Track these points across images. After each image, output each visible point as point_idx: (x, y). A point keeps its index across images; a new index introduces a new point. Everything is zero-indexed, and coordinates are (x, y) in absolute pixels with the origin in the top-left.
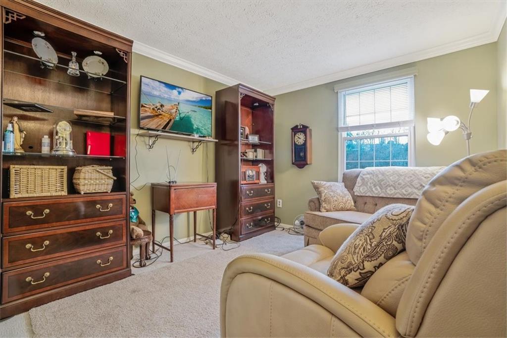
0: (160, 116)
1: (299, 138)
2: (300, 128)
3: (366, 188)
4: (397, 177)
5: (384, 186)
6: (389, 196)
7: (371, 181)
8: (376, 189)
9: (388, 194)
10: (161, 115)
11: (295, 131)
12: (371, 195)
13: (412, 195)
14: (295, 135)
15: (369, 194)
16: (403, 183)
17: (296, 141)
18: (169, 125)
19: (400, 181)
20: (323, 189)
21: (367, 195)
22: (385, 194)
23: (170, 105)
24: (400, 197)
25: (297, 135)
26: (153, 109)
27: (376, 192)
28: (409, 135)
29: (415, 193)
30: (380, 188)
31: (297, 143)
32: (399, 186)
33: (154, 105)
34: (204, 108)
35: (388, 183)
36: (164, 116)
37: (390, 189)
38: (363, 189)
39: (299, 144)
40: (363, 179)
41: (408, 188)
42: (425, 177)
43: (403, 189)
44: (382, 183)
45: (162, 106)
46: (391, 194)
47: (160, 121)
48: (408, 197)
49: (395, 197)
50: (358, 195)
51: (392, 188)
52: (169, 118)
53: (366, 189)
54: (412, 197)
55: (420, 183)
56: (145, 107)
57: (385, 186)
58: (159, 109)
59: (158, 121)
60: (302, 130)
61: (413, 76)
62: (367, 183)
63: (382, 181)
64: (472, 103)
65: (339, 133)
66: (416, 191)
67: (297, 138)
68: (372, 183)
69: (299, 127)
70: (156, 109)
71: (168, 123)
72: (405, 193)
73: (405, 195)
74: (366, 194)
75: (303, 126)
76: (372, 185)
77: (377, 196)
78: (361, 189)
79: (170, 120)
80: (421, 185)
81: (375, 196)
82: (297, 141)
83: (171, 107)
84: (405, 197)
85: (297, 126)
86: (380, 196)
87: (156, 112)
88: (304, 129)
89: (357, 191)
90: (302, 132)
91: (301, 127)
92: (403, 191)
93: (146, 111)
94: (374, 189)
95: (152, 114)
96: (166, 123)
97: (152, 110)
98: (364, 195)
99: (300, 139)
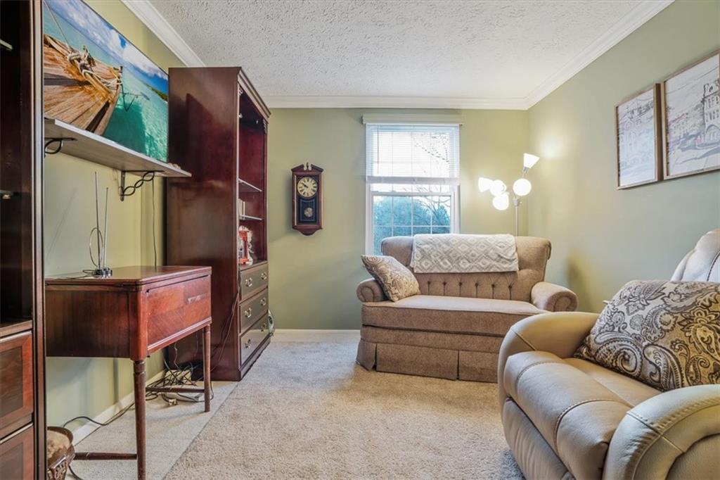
0: (87, 88)
1: (305, 186)
2: (308, 171)
3: (429, 262)
4: (467, 248)
5: (454, 259)
6: (463, 272)
7: (435, 253)
8: (445, 263)
9: (462, 268)
10: (88, 83)
11: (298, 173)
12: (439, 271)
13: (491, 267)
14: (299, 179)
15: (436, 270)
16: (477, 255)
17: (299, 190)
18: (106, 116)
19: (473, 252)
20: (384, 267)
21: (432, 272)
22: (458, 269)
23: (106, 65)
24: (478, 271)
25: (302, 181)
26: (72, 61)
27: (446, 267)
28: (453, 195)
29: (494, 265)
30: (450, 261)
31: (302, 193)
32: (474, 258)
33: (73, 51)
34: (160, 95)
35: (459, 255)
36: (95, 89)
37: (464, 262)
38: (426, 264)
39: (306, 196)
40: (422, 251)
41: (484, 260)
42: (500, 247)
43: (479, 261)
44: (451, 255)
45: (90, 60)
46: (466, 269)
47: (88, 100)
48: (486, 271)
49: (472, 271)
50: (420, 272)
51: (465, 261)
52: (104, 99)
53: (431, 264)
54: (492, 271)
55: (496, 253)
56: (51, 46)
57: (456, 258)
58: (83, 67)
59: (83, 98)
60: (310, 173)
61: (458, 125)
62: (429, 255)
63: (450, 252)
64: (526, 168)
65: (367, 185)
66: (495, 263)
67: (301, 185)
68: (437, 255)
69: (305, 169)
70: (78, 64)
71: (103, 112)
72: (483, 266)
73: (483, 268)
74: (431, 270)
75: (313, 167)
76: (437, 258)
77: (447, 271)
78: (423, 264)
79: (107, 105)
80: (499, 256)
81: (444, 272)
82: (301, 191)
83: (108, 72)
84: (483, 271)
85: (302, 166)
86: (452, 271)
87: (79, 74)
88: (316, 174)
89: (417, 267)
90: (311, 176)
91: (310, 168)
92: (480, 264)
93: (54, 60)
94: (441, 263)
95: (69, 76)
96: (99, 109)
97: (69, 64)
98: (428, 272)
99: (307, 188)
